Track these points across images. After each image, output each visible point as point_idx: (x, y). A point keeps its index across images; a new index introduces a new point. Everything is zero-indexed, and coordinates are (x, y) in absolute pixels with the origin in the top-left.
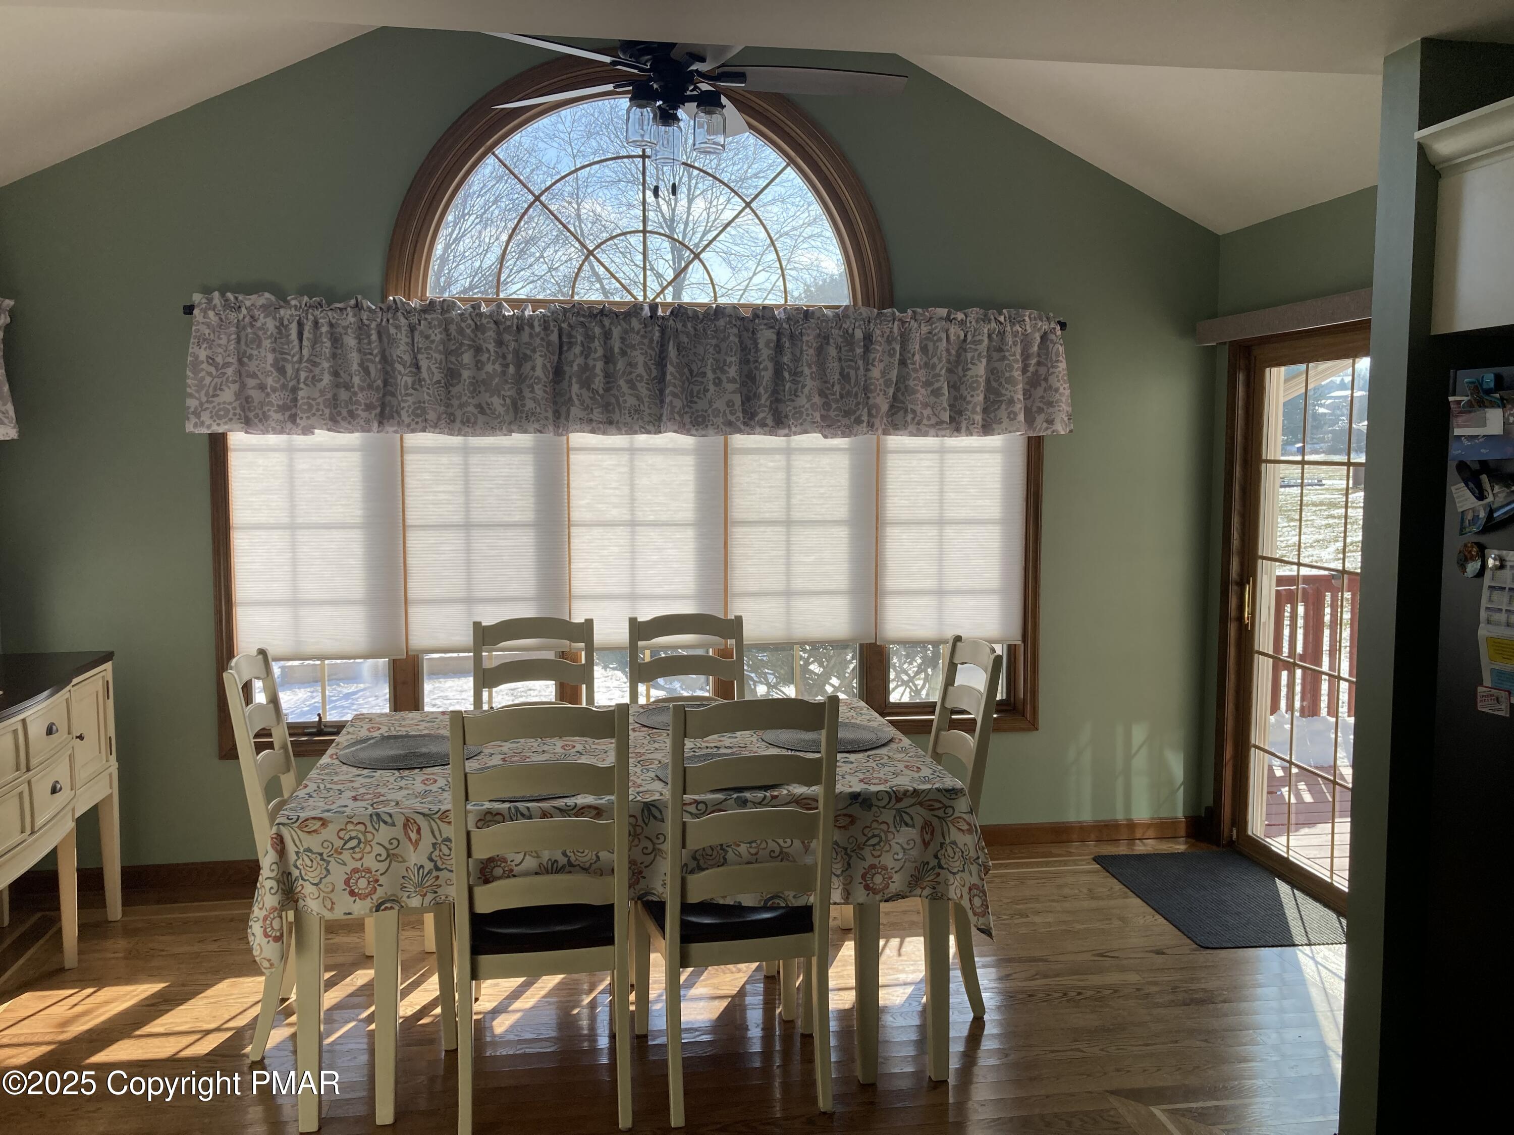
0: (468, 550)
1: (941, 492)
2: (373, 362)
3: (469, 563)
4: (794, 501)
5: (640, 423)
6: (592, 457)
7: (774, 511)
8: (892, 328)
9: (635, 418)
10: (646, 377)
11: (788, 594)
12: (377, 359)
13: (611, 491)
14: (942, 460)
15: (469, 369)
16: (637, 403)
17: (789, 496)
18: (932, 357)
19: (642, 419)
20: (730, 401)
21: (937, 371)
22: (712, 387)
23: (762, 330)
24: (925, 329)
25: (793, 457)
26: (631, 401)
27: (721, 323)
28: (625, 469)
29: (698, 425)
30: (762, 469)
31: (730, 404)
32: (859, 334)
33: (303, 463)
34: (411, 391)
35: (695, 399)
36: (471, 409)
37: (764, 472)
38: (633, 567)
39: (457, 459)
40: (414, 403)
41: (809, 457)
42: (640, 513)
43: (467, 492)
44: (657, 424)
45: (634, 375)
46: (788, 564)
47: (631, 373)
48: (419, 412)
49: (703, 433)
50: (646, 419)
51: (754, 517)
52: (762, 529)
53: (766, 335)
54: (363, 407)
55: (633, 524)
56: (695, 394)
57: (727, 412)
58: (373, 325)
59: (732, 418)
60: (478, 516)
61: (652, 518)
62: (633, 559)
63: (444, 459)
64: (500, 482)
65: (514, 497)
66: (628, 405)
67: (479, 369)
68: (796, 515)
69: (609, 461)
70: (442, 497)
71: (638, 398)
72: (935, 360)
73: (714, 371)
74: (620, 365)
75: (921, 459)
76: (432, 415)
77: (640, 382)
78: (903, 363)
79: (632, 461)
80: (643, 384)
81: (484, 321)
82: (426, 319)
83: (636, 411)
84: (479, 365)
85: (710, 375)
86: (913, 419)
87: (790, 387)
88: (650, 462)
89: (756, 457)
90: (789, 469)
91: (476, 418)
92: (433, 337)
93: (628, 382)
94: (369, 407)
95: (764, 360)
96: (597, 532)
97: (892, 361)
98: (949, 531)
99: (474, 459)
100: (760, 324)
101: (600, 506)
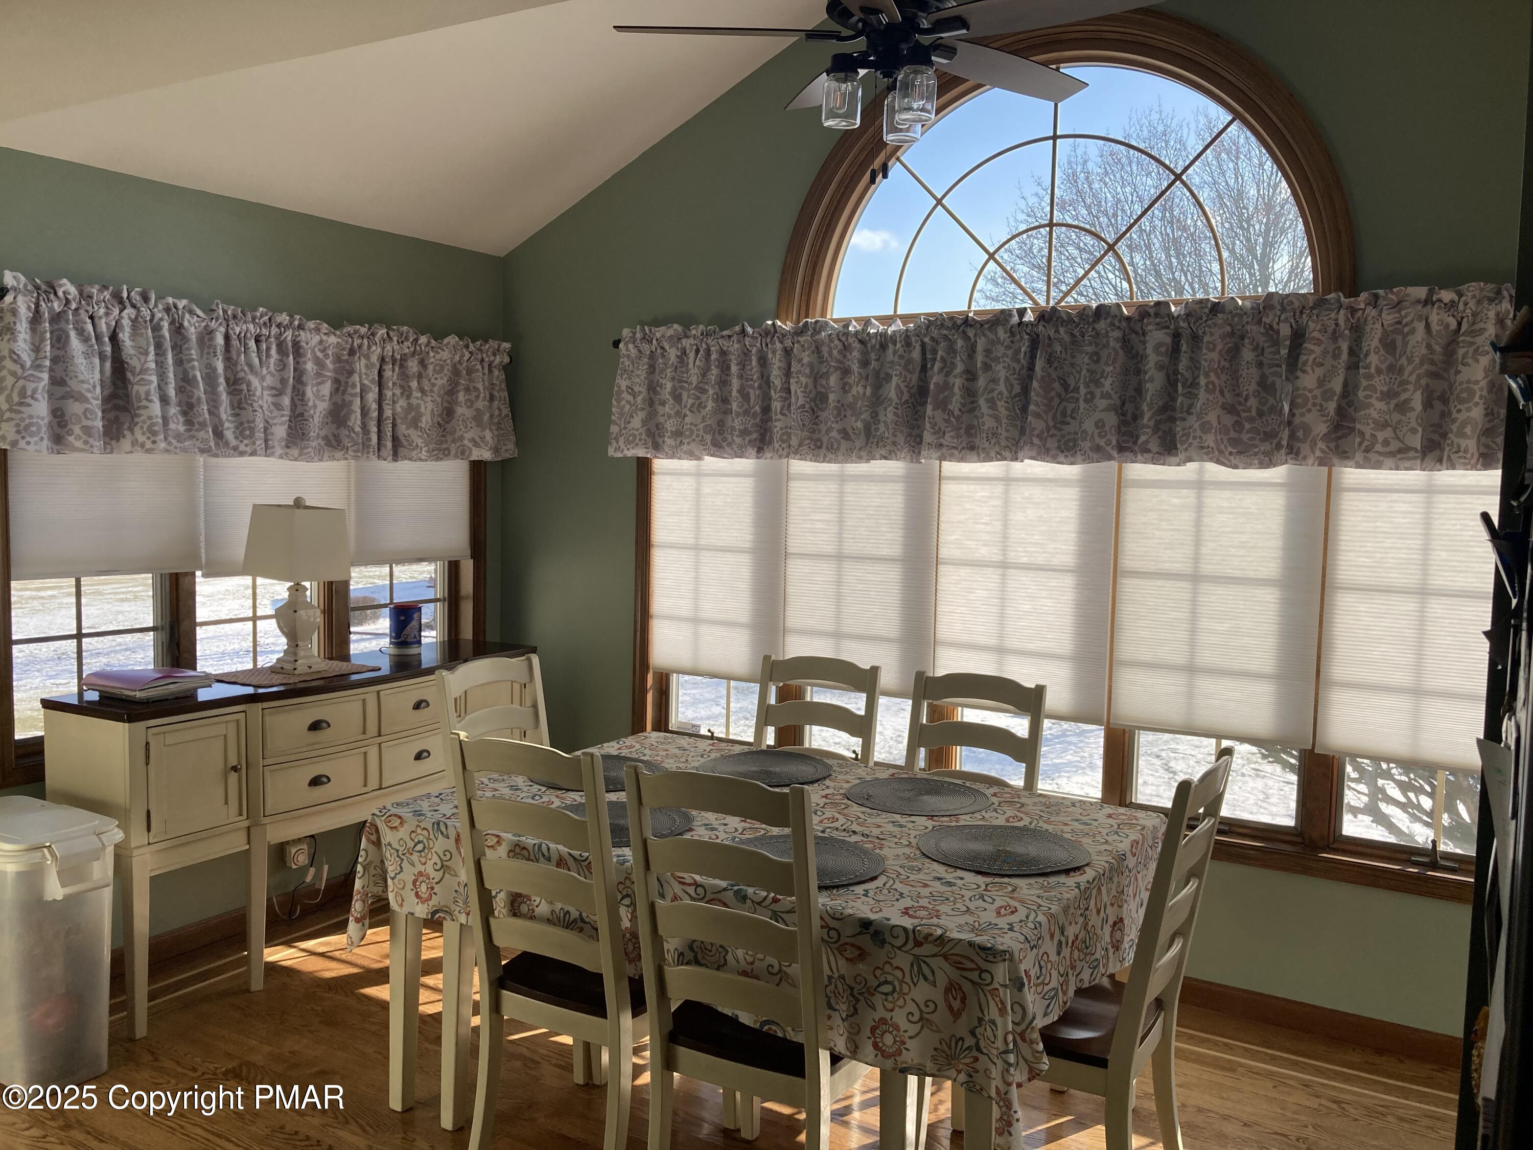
0: (839, 583)
1: (1426, 550)
2: (752, 387)
3: (839, 598)
4: (1204, 550)
5: (997, 449)
6: (964, 488)
7: (1178, 560)
8: (1337, 320)
9: (993, 441)
10: (1006, 394)
11: (1191, 669)
12: (756, 385)
13: (983, 527)
14: (1429, 505)
15: (834, 392)
16: (995, 425)
17: (1198, 543)
18: (1400, 357)
19: (999, 443)
20: (1101, 420)
21: (1405, 377)
22: (1082, 405)
23: (1151, 331)
24: (1389, 318)
25: (1207, 493)
26: (989, 423)
27: (1102, 325)
28: (998, 503)
29: (1068, 451)
30: (1165, 507)
32: (1285, 330)
33: (708, 487)
34: (779, 416)
35: (1068, 419)
36: (834, 434)
37: (1166, 511)
38: (1002, 615)
39: (833, 487)
40: (781, 429)
41: (1227, 494)
42: (1013, 554)
43: (841, 522)
44: (1014, 449)
45: (995, 394)
46: (1193, 631)
47: (993, 390)
50: (1003, 444)
51: (1150, 566)
52: (1160, 583)
53: (1157, 337)
55: (1004, 566)
56: (1069, 413)
58: (754, 350)
59: (1102, 443)
60: (850, 547)
61: (1025, 560)
62: (1003, 607)
63: (822, 487)
64: (872, 512)
65: (883, 529)
66: (986, 428)
67: (845, 392)
68: (1207, 568)
69: (982, 491)
70: (819, 525)
71: (997, 419)
72: (1404, 361)
73: (1087, 385)
74: (981, 382)
75: (1396, 502)
76: (794, 441)
77: (1000, 400)
78: (1353, 366)
79: (1006, 492)
80: (1002, 403)
81: (851, 340)
82: (798, 342)
83: (993, 434)
84: (845, 388)
85: (1083, 390)
86: (1360, 444)
87: (1182, 402)
88: (1027, 494)
89: (1156, 491)
90: (1199, 508)
93: (987, 401)
94: (744, 433)
95: (1150, 368)
96: (964, 572)
97: (1335, 364)
98: (1436, 607)
99: (849, 487)
100: (1150, 324)
101: (969, 543)
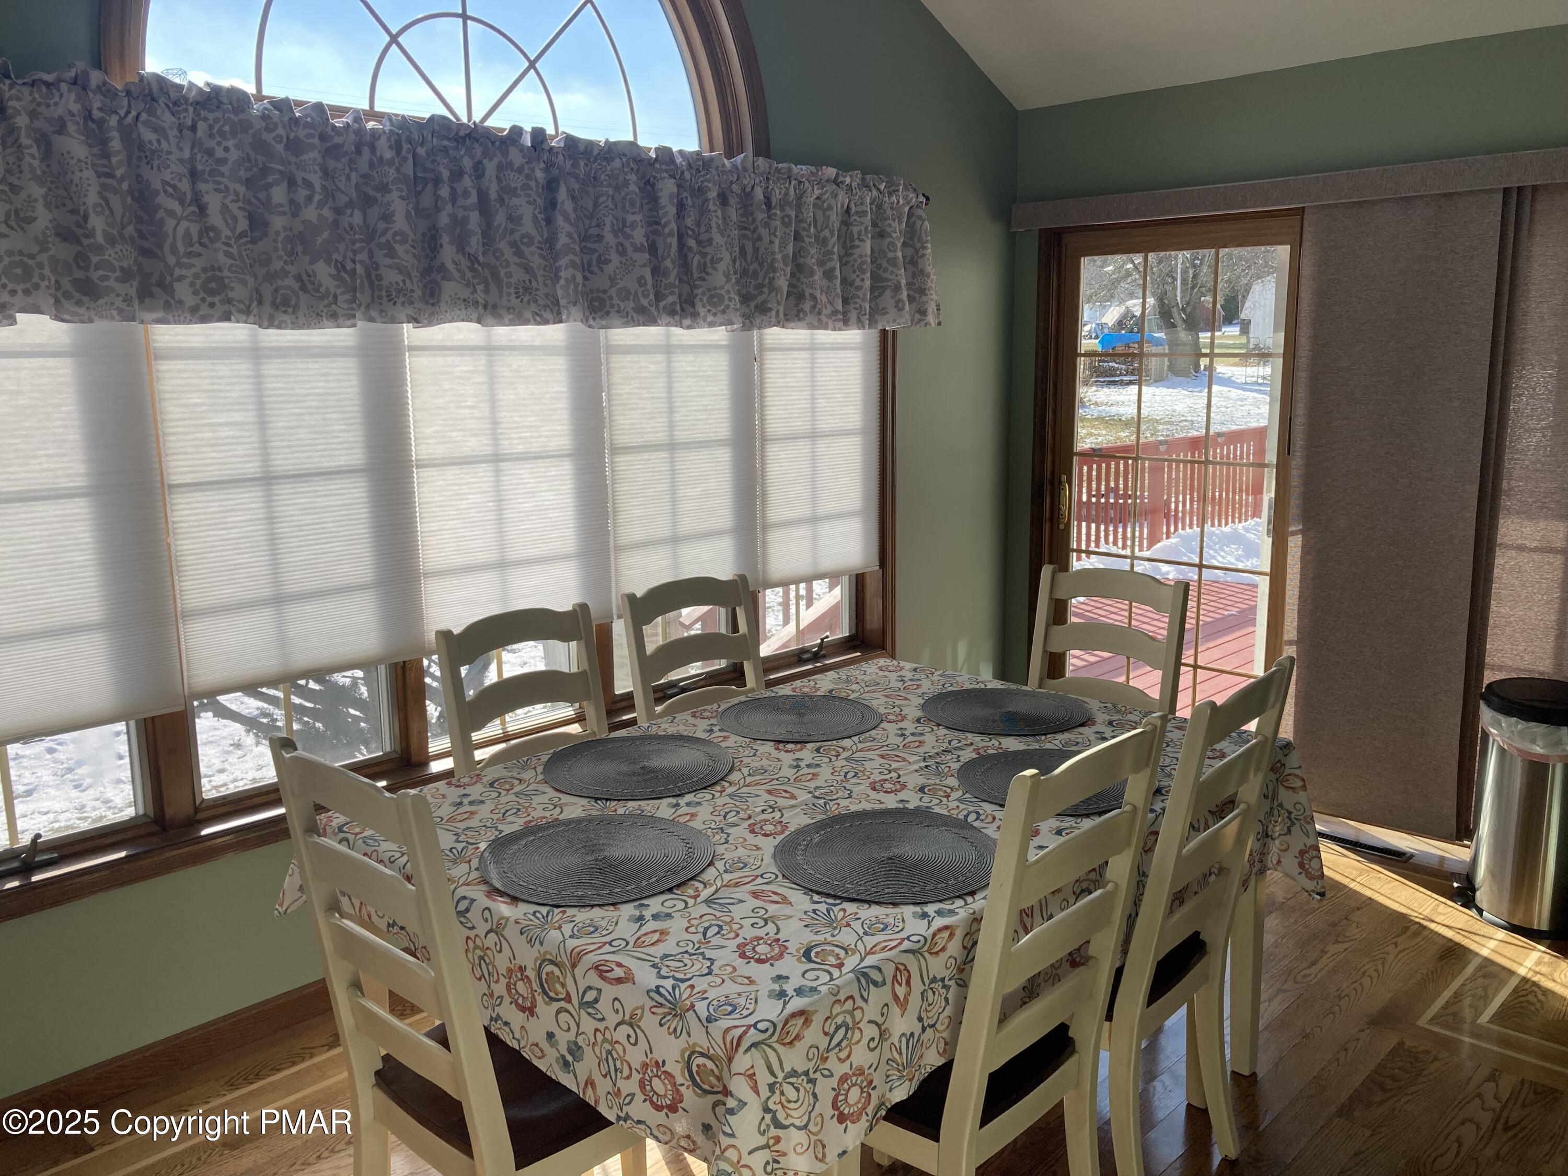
0: (271, 519)
1: (813, 399)
3: (273, 542)
4: (677, 417)
5: (534, 308)
6: (440, 361)
7: (656, 431)
8: (788, 189)
9: (525, 300)
10: (538, 238)
11: (675, 540)
12: (125, 186)
13: (467, 411)
14: (813, 360)
15: (284, 213)
16: (526, 277)
17: (671, 411)
18: (822, 230)
19: (536, 301)
20: (642, 277)
21: (830, 248)
22: (614, 257)
23: (662, 179)
24: (817, 192)
25: (675, 357)
26: (519, 275)
27: (617, 163)
28: (483, 379)
29: (595, 312)
30: (646, 375)
31: (641, 281)
32: (759, 193)
34: (197, 248)
36: (290, 282)
37: (645, 378)
38: (500, 521)
39: (244, 367)
40: (204, 270)
41: (690, 358)
42: (506, 442)
43: (263, 424)
44: (555, 309)
45: (517, 236)
46: (674, 501)
47: (513, 232)
48: (213, 285)
49: (604, 323)
50: (541, 302)
51: (636, 440)
52: (646, 456)
53: (668, 187)
54: (118, 274)
55: (497, 459)
57: (640, 293)
60: (283, 462)
61: (520, 448)
62: (500, 510)
63: (223, 369)
64: (314, 404)
65: (336, 428)
66: (513, 280)
67: (294, 215)
68: (682, 436)
69: (463, 365)
70: (225, 432)
71: (527, 269)
72: (826, 233)
73: (615, 233)
74: (500, 219)
75: (795, 359)
77: (529, 245)
78: (798, 235)
79: (490, 364)
80: (533, 249)
81: (302, 133)
82: (205, 119)
83: (526, 289)
84: (295, 208)
85: (609, 238)
86: (814, 307)
87: (699, 262)
89: (635, 358)
90: (669, 374)
91: (298, 298)
92: (219, 153)
93: (513, 244)
94: (126, 275)
95: (669, 222)
96: (451, 474)
97: (788, 231)
98: (822, 445)
99: (271, 368)
100: (662, 171)
101: (453, 434)
